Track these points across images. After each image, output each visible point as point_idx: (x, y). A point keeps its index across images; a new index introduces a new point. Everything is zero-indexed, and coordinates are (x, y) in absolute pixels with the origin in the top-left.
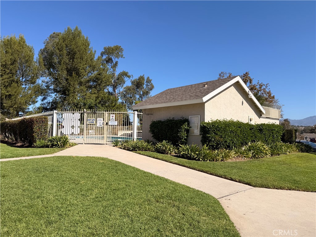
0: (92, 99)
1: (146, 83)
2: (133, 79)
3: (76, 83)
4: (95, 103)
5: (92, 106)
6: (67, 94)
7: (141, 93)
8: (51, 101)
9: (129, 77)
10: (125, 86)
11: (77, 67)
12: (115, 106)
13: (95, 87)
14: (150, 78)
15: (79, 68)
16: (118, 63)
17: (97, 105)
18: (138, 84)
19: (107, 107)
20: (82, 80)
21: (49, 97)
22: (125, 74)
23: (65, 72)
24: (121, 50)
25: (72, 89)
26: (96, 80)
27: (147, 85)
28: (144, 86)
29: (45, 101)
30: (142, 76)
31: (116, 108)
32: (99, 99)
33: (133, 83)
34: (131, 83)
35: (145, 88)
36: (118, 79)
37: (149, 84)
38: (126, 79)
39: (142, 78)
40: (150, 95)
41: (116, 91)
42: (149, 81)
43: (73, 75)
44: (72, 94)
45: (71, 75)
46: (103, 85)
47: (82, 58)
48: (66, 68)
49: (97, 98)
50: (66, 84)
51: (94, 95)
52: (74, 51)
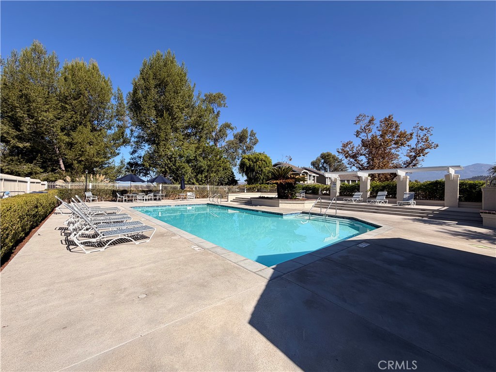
0: (191, 150)
1: (249, 137)
2: (235, 132)
3: (169, 127)
4: (194, 155)
5: (191, 160)
6: (157, 142)
7: (245, 148)
8: (143, 155)
9: (232, 129)
10: (227, 140)
11: (170, 104)
12: (220, 159)
13: (195, 135)
14: (254, 132)
15: (172, 107)
16: (220, 113)
17: (198, 158)
18: (241, 138)
19: (210, 160)
20: (178, 125)
21: (140, 150)
22: (227, 126)
23: (154, 112)
24: (224, 98)
25: (162, 135)
26: (196, 125)
27: (251, 139)
28: (248, 140)
29: (136, 155)
30: (245, 129)
31: (221, 162)
32: (200, 150)
33: (235, 136)
34: (233, 137)
35: (248, 142)
36: (220, 131)
37: (252, 138)
38: (228, 131)
39: (244, 132)
40: (253, 150)
41: (218, 145)
42: (253, 134)
43: (165, 115)
44: (164, 142)
45: (162, 116)
46: (205, 132)
47: (176, 92)
48: (154, 105)
49: (198, 148)
50: (155, 129)
51: (193, 145)
52: (165, 81)
